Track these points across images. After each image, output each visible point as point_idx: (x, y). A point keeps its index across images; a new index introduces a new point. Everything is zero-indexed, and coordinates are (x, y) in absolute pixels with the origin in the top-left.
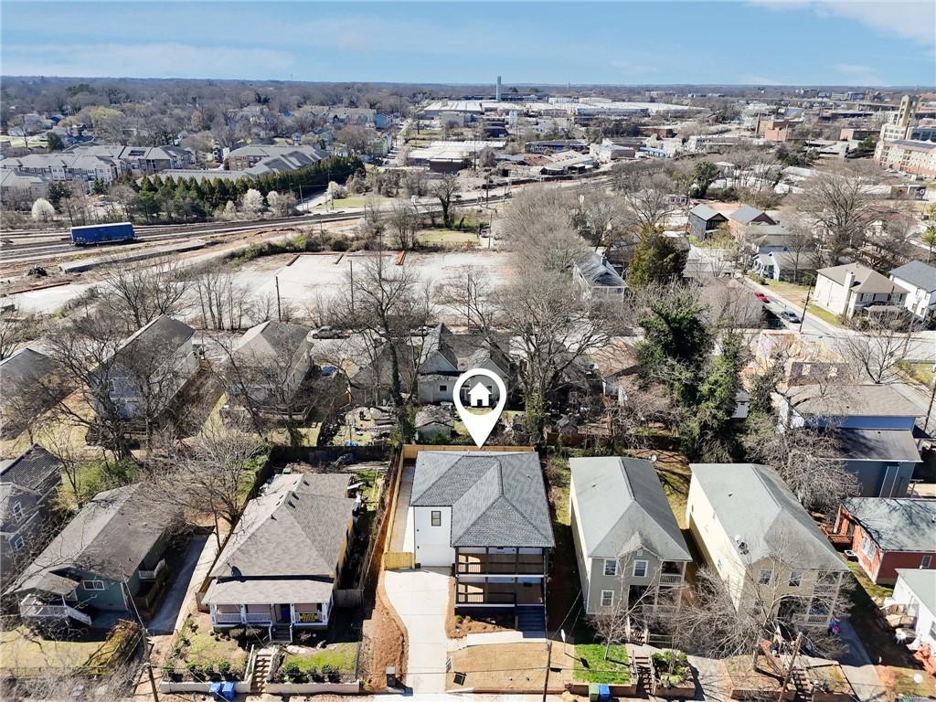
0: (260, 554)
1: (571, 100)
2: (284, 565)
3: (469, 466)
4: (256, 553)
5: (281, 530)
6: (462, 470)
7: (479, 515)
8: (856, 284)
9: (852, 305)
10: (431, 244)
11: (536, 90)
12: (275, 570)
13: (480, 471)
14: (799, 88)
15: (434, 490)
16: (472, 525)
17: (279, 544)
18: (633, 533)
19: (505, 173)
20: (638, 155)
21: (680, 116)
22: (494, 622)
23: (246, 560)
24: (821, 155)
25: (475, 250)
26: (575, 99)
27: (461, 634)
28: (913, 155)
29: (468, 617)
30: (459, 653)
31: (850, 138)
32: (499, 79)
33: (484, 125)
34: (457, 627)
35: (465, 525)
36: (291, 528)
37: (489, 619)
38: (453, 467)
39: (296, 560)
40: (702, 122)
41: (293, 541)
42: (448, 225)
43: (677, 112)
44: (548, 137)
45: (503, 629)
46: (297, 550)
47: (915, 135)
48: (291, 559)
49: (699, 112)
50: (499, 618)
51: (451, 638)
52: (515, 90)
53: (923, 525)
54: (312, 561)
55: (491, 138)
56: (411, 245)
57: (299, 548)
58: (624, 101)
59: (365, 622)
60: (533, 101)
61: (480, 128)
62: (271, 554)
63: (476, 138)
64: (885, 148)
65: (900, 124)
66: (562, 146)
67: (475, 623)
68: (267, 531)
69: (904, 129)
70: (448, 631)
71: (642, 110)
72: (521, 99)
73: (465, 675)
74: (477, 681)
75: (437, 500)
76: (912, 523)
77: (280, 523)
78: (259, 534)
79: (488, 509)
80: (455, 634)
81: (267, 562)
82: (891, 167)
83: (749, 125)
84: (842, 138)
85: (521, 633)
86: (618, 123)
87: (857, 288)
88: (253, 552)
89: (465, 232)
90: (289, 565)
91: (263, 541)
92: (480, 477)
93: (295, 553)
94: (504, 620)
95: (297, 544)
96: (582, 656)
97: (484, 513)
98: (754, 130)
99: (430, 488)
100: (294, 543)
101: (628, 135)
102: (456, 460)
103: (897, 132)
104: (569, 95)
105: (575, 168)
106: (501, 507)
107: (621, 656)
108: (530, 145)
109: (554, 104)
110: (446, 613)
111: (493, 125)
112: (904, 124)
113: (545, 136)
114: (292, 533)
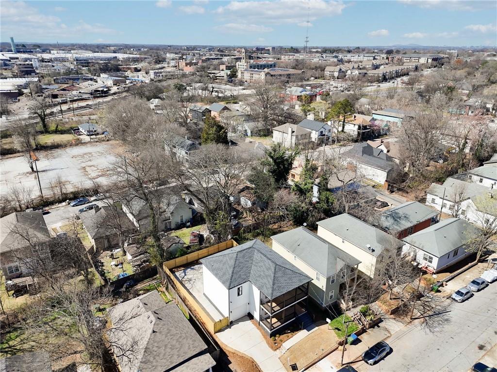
0: (157, 358)
1: (66, 52)
2: (176, 357)
3: (244, 257)
4: (154, 359)
5: (164, 336)
6: (242, 260)
7: (272, 279)
8: (293, 132)
9: (294, 142)
10: (50, 144)
11: (39, 46)
12: (171, 362)
13: (250, 257)
14: (184, 46)
15: (235, 276)
16: (274, 284)
17: (166, 346)
18: (336, 259)
19: (55, 96)
20: (128, 82)
21: (136, 60)
22: (289, 331)
23: (150, 366)
24: (217, 78)
25: (82, 143)
26: (69, 51)
27: (279, 345)
28: (254, 75)
29: (278, 335)
30: (286, 355)
31: (225, 69)
32: (12, 39)
33: (19, 68)
34: (275, 343)
35: (268, 286)
36: (168, 333)
37: (287, 332)
38: (236, 260)
39: (182, 350)
40: (149, 63)
41: (174, 340)
42: (46, 131)
43: (133, 58)
44: (65, 74)
45: (297, 332)
46: (179, 344)
47: (251, 67)
48: (178, 351)
49: (145, 58)
50: (291, 328)
51: (275, 350)
52: (24, 46)
53: (398, 220)
54: (191, 346)
55: (26, 76)
56: (35, 147)
57: (179, 342)
58: (98, 52)
59: (230, 366)
60: (40, 53)
61: (15, 69)
62: (164, 355)
63: (15, 76)
64: (242, 73)
65: (244, 62)
66: (79, 79)
67: (282, 336)
68: (154, 342)
69: (246, 64)
70: (272, 348)
71: (114, 57)
72: (32, 52)
73: (295, 364)
74: (303, 364)
75: (239, 280)
76: (395, 220)
77: (160, 333)
78: (150, 347)
79: (275, 274)
80: (276, 347)
81: (164, 361)
82: (246, 81)
83: (173, 64)
84: (221, 69)
85: (305, 330)
86: (106, 65)
87: (294, 134)
88: (152, 359)
89: (62, 134)
90: (179, 356)
91: (155, 349)
92: (252, 260)
93: (179, 346)
94: (294, 328)
95: (177, 340)
96: (335, 327)
97: (274, 276)
98: (176, 67)
99: (232, 276)
100: (175, 341)
101: (114, 71)
102: (236, 256)
103: (243, 66)
104: (62, 49)
105: (99, 91)
106: (280, 270)
107: (348, 319)
108: (57, 79)
109: (55, 54)
110: (264, 339)
111: (26, 68)
112: (245, 62)
113: (64, 73)
114: (171, 335)
